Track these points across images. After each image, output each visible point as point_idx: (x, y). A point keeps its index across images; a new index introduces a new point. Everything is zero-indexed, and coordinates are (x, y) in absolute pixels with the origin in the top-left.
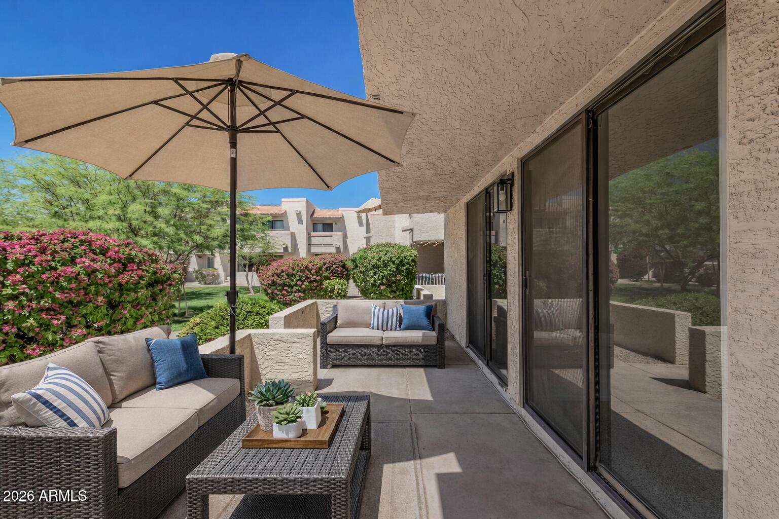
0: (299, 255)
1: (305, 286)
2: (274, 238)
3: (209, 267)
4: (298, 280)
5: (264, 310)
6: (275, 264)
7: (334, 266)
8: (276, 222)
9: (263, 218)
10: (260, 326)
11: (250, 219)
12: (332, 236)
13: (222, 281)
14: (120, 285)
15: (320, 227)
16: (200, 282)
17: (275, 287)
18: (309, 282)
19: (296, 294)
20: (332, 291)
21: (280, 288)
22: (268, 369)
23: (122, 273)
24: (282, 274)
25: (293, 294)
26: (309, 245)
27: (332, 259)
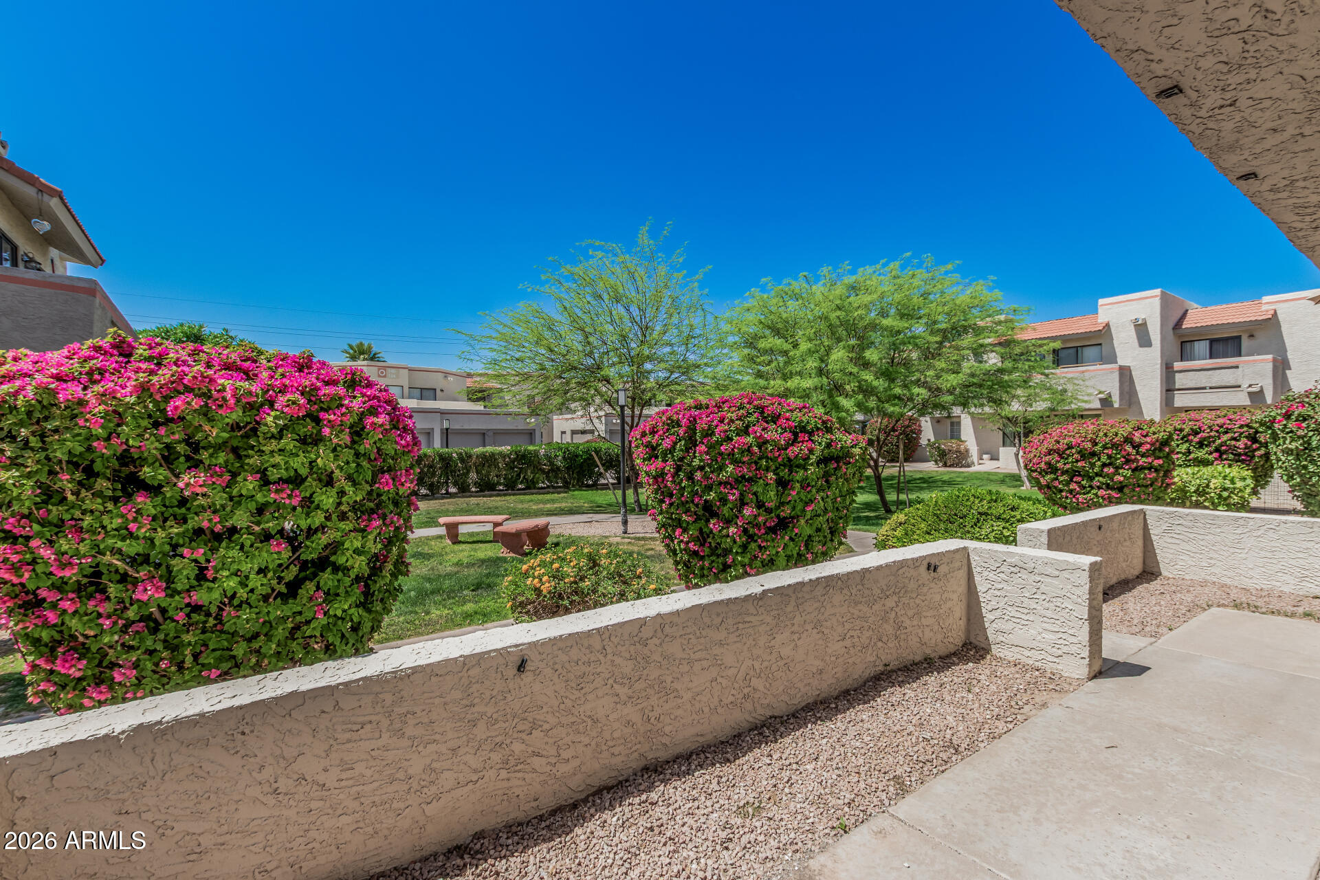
0: (1141, 413)
1: (1125, 476)
2: (1076, 382)
3: (952, 438)
4: (1104, 465)
5: (1013, 513)
6: (1055, 431)
7: (1225, 437)
8: (1085, 349)
9: (1041, 346)
10: (1000, 539)
11: (1017, 350)
12: (1237, 367)
13: (973, 463)
14: (790, 460)
15: (1202, 347)
16: (936, 461)
17: (1053, 476)
18: (1134, 470)
19: (1100, 493)
20: (1201, 492)
21: (1065, 477)
22: (998, 613)
23: (792, 445)
24: (1068, 452)
25: (1094, 491)
26: (1169, 390)
27: (1220, 421)
